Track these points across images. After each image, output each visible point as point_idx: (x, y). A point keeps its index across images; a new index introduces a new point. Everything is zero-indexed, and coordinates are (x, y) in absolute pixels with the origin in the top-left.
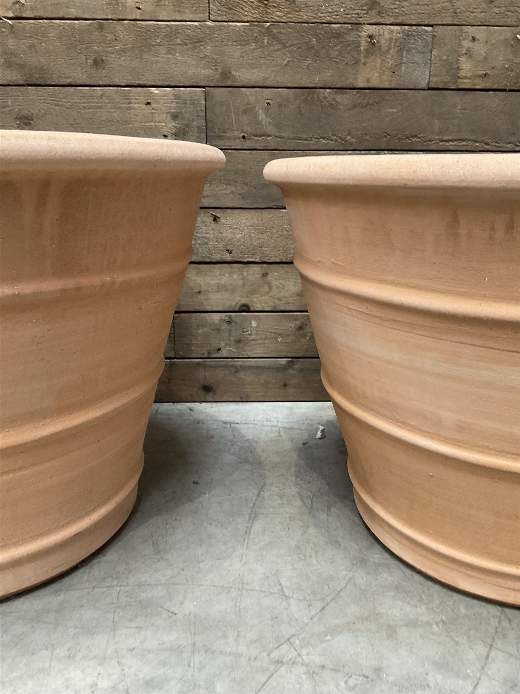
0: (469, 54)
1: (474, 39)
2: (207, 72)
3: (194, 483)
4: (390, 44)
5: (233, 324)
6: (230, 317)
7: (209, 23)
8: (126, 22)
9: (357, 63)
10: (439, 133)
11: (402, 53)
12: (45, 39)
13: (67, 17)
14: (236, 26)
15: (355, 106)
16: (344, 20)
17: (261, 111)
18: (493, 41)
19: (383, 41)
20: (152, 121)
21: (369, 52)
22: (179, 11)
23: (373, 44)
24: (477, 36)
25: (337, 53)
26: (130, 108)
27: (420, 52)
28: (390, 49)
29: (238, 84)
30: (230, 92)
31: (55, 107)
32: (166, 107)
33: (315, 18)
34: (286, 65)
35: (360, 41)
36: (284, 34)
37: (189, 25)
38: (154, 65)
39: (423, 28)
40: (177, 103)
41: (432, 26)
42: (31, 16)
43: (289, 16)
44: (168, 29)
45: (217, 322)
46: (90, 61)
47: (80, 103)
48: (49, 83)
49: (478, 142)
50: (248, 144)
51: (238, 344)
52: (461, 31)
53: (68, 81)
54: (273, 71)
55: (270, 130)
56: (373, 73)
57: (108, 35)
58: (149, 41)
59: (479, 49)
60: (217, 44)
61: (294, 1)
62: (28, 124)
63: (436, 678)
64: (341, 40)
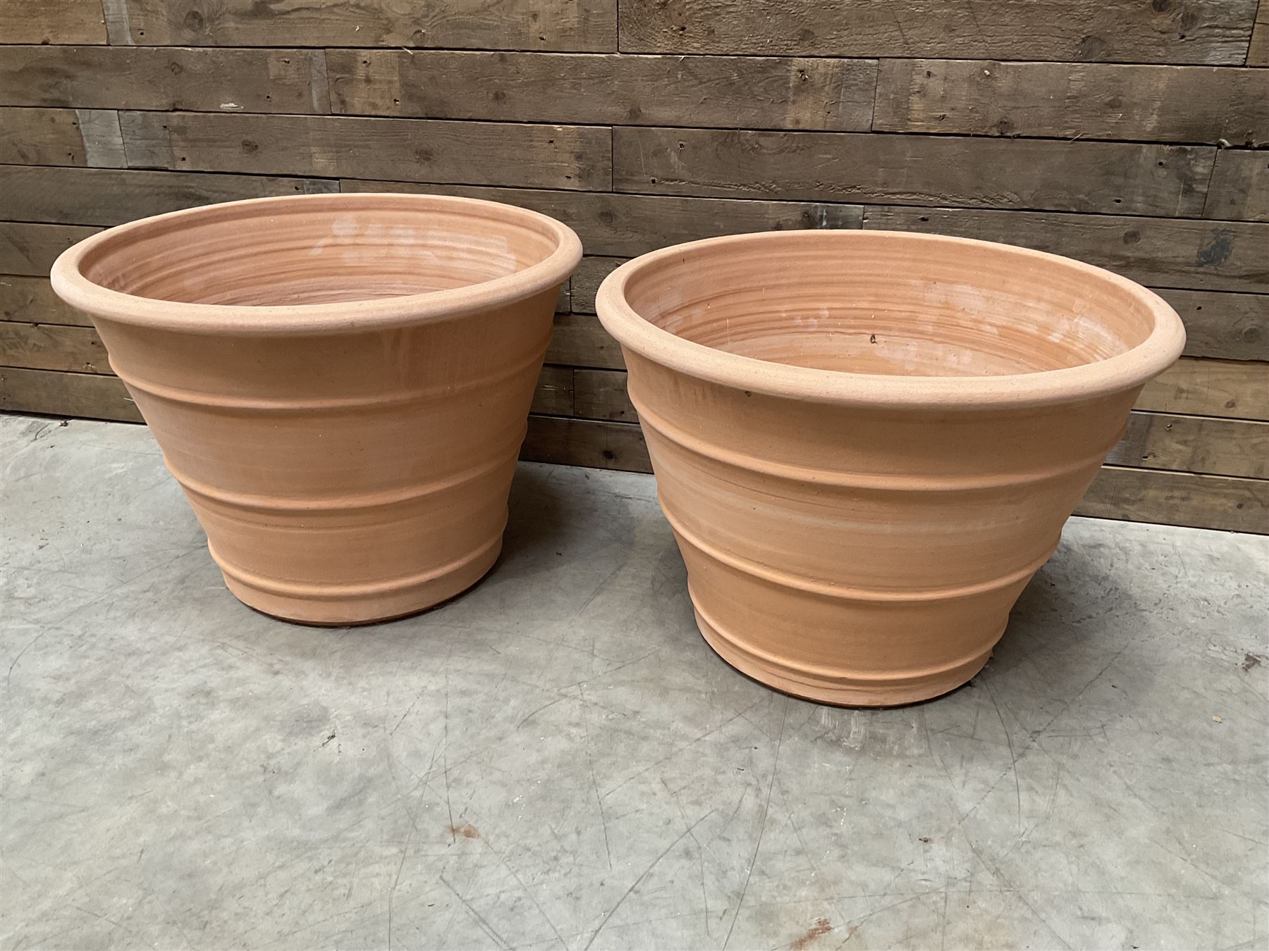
0: (922, 92)
1: (929, 74)
2: (614, 109)
3: (557, 554)
4: (825, 80)
7: (618, 55)
8: (529, 53)
9: (785, 101)
10: (885, 184)
11: (840, 90)
12: (446, 71)
13: (468, 47)
14: (647, 59)
15: (782, 151)
16: (771, 52)
17: (673, 154)
18: (954, 77)
19: (817, 76)
20: (555, 161)
21: (799, 89)
22: (586, 42)
23: (805, 80)
24: (932, 70)
25: (762, 90)
26: (532, 146)
27: (860, 89)
28: (825, 86)
29: (648, 123)
30: (639, 132)
31: (454, 142)
32: (570, 146)
33: (737, 50)
34: (702, 103)
35: (788, 77)
36: (701, 68)
37: (596, 58)
38: (558, 101)
39: (867, 60)
40: (581, 142)
41: (878, 58)
42: (432, 45)
43: (707, 47)
44: (573, 62)
46: (491, 95)
47: (480, 139)
48: (449, 116)
49: (932, 196)
50: (659, 189)
52: (913, 65)
53: (469, 115)
54: (688, 110)
55: (686, 175)
56: (805, 114)
57: (509, 67)
58: (552, 74)
59: (936, 87)
60: (625, 78)
61: (713, 31)
62: (428, 159)
63: (678, 725)
64: (766, 75)
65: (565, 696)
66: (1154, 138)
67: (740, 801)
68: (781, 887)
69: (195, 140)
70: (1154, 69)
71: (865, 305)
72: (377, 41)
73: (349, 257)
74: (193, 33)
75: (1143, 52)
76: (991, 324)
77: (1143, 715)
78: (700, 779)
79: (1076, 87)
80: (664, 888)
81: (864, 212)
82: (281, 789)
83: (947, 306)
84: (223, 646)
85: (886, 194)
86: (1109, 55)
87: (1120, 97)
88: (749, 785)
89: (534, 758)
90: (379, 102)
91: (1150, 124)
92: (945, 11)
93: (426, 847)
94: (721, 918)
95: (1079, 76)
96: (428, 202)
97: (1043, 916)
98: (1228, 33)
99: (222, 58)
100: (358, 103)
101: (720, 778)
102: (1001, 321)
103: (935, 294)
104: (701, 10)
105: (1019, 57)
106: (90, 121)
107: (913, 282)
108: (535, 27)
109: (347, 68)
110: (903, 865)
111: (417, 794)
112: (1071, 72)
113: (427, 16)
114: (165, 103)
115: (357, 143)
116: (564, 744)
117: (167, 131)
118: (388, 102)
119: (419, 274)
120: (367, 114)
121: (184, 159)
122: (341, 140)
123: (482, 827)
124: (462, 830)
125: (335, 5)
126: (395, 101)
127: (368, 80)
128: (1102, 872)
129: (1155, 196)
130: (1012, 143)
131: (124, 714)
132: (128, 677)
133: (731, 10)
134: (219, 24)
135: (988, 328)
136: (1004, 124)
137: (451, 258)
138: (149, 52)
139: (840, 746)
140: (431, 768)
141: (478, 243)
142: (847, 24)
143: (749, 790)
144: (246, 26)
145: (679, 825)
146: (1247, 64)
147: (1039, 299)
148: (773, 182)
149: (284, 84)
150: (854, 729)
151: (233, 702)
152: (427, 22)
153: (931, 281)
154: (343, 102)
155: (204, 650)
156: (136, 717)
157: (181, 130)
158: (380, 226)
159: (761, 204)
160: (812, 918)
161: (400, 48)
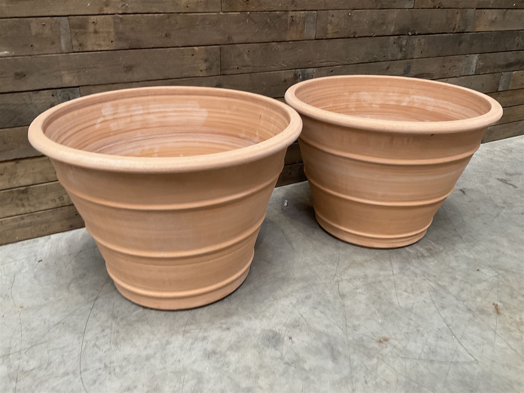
0: (331, 23)
1: (333, 16)
2: (220, 37)
4: (300, 20)
7: (221, 13)
8: (181, 14)
9: (286, 30)
10: (320, 59)
11: (305, 24)
12: (139, 25)
13: (151, 12)
14: (234, 14)
15: (285, 50)
16: (281, 9)
17: (245, 55)
18: (340, 16)
19: (297, 19)
20: (195, 64)
21: (291, 24)
22: (207, 8)
23: (293, 20)
24: (333, 14)
25: (278, 25)
26: (184, 58)
27: (312, 23)
28: (300, 22)
29: (235, 43)
30: (231, 47)
32: (202, 56)
33: (268, 9)
34: (256, 32)
35: (288, 19)
36: (255, 17)
37: (212, 15)
38: (196, 36)
39: (313, 11)
40: (207, 54)
41: (316, 10)
42: (131, 12)
43: (258, 8)
44: (202, 17)
46: (163, 35)
47: (158, 57)
48: (142, 47)
50: (239, 71)
52: (328, 13)
53: (152, 46)
54: (251, 36)
55: (250, 63)
57: (172, 21)
58: (193, 23)
59: (335, 20)
60: (225, 24)
61: (260, 1)
62: (131, 70)
63: (382, 273)
64: (279, 19)
65: (338, 281)
67: (430, 285)
68: (473, 301)
70: (393, 11)
71: (331, 105)
72: (101, 11)
73: (113, 126)
75: (390, 5)
76: (376, 104)
78: (412, 285)
79: (374, 18)
80: (453, 320)
81: (313, 71)
82: (306, 366)
83: (358, 100)
85: (320, 63)
86: (382, 6)
87: (385, 21)
88: (424, 279)
89: (362, 306)
90: (102, 43)
93: (382, 352)
94: (476, 318)
95: (374, 14)
96: (147, 91)
100: (90, 46)
102: (380, 102)
103: (353, 97)
105: (358, 8)
107: (345, 94)
108: (184, 2)
109: (83, 26)
111: (350, 338)
112: (372, 13)
115: (90, 66)
116: (363, 296)
118: (108, 43)
119: (149, 128)
120: (95, 50)
122: (80, 65)
124: (382, 340)
126: (112, 42)
127: (96, 32)
129: (393, 53)
130: (357, 39)
131: (192, 383)
132: (165, 368)
135: (375, 106)
136: (355, 33)
137: (165, 117)
139: (425, 256)
141: (180, 107)
143: (427, 281)
144: (14, 5)
145: (428, 301)
146: (414, 8)
147: (394, 92)
148: (283, 63)
149: (42, 37)
153: (351, 92)
154: (80, 45)
155: (180, 338)
156: (200, 380)
158: (124, 107)
159: (279, 73)
160: (490, 305)
161: (114, 14)
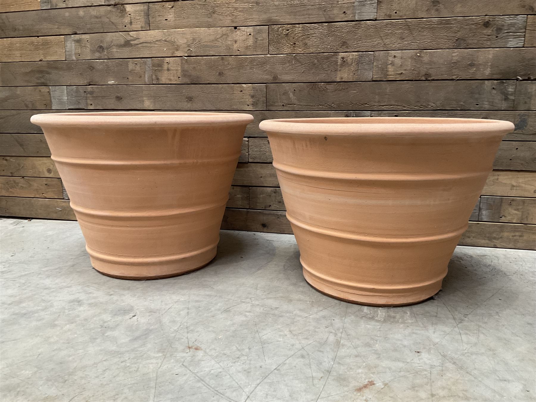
1: (395, 56)
2: (267, 77)
3: (241, 258)
4: (352, 61)
5: (277, 193)
6: (276, 190)
7: (269, 55)
8: (233, 56)
9: (336, 70)
10: (379, 102)
11: (359, 65)
12: (199, 65)
13: (209, 55)
14: (280, 56)
15: (336, 90)
16: (330, 51)
17: (291, 94)
18: (405, 57)
19: (349, 60)
20: (243, 99)
21: (342, 65)
22: (256, 51)
23: (344, 61)
24: (395, 55)
25: (327, 66)
26: (233, 93)
27: (367, 64)
28: (352, 63)
29: (281, 82)
30: (277, 85)
31: (202, 93)
32: (249, 92)
33: (316, 51)
34: (303, 73)
35: (337, 60)
36: (302, 59)
37: (260, 57)
38: (244, 75)
39: (369, 53)
40: (254, 90)
41: (373, 51)
42: (194, 55)
43: (305, 50)
44: (251, 59)
45: (269, 192)
46: (217, 73)
47: (212, 91)
48: (200, 83)
50: (285, 108)
51: (280, 204)
52: (388, 53)
53: (208, 82)
54: (297, 75)
55: (296, 102)
56: (344, 75)
57: (225, 62)
58: (242, 64)
59: (398, 61)
60: (272, 64)
61: (307, 44)
62: (190, 100)
63: (297, 312)
64: (328, 60)
65: (244, 302)
66: (490, 78)
67: (328, 338)
68: (349, 368)
69: (96, 97)
70: (486, 50)
72: (172, 54)
74: (99, 54)
75: (482, 44)
77: (516, 309)
78: (308, 330)
79: (455, 59)
80: (292, 369)
81: (371, 114)
82: (109, 333)
84: (88, 286)
85: (380, 106)
86: (468, 46)
87: (474, 62)
88: (331, 332)
89: (229, 323)
90: (172, 78)
91: (488, 72)
92: (400, 31)
93: (176, 353)
94: (320, 380)
95: (456, 54)
97: (480, 379)
98: (515, 34)
99: (110, 63)
100: (164, 80)
101: (317, 330)
104: (302, 36)
105: (431, 48)
106: (55, 91)
108: (236, 46)
109: (160, 65)
110: (409, 361)
111: (173, 335)
112: (453, 53)
113: (193, 43)
114: (86, 82)
115: (162, 95)
116: (244, 318)
117: (86, 93)
118: (177, 78)
120: (167, 83)
121: (91, 104)
122: (156, 94)
123: (203, 346)
124: (194, 347)
125: (157, 41)
126: (179, 77)
127: (168, 70)
128: (506, 364)
129: (493, 102)
130: (431, 82)
131: (39, 308)
132: (43, 296)
133: (314, 35)
134: (110, 50)
136: (427, 75)
138: (82, 62)
139: (374, 319)
140: (180, 326)
142: (360, 39)
143: (331, 334)
144: (120, 50)
145: (298, 346)
146: (525, 46)
148: (333, 103)
149: (134, 73)
150: (380, 313)
151: (90, 305)
152: (193, 46)
154: (158, 79)
155: (79, 287)
156: (45, 309)
157: (91, 93)
159: (328, 113)
160: (365, 380)
161: (182, 57)
